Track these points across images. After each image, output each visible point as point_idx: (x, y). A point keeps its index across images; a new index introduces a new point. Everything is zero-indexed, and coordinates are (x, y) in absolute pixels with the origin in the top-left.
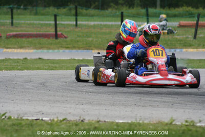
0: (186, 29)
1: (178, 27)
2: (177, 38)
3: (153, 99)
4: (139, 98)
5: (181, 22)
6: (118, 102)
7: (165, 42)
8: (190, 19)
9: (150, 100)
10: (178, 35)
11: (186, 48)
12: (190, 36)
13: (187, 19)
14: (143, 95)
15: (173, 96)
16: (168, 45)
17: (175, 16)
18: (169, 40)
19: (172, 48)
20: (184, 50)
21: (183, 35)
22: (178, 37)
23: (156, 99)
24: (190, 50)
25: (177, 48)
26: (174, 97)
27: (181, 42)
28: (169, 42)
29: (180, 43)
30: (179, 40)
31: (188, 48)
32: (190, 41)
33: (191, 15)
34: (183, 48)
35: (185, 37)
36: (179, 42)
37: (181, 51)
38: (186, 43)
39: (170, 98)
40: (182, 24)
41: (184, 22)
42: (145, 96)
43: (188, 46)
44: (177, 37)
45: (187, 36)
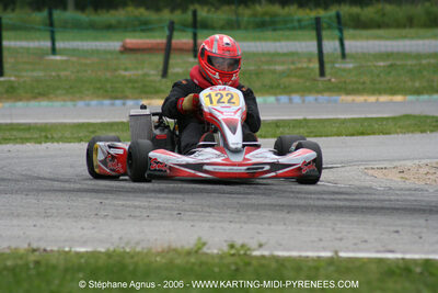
0: (139, 56)
1: (121, 52)
2: (124, 77)
4: (99, 201)
5: (128, 40)
6: (54, 211)
7: (98, 85)
8: (143, 34)
10: (126, 69)
11: (147, 98)
12: (152, 72)
13: (137, 34)
14: (104, 196)
15: (171, 196)
16: (106, 91)
17: (109, 27)
18: (107, 80)
19: (116, 98)
21: (136, 69)
22: (127, 73)
23: (137, 203)
25: (125, 98)
27: (136, 85)
28: (109, 85)
29: (134, 88)
30: (130, 81)
31: (152, 99)
32: (155, 82)
33: (144, 26)
34: (142, 98)
35: (140, 72)
36: (130, 85)
37: (137, 104)
38: (144, 86)
40: (128, 46)
41: (133, 40)
42: (110, 196)
43: (151, 93)
44: (123, 73)
45: (145, 70)
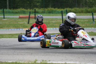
0: (23, 19)
1: (19, 18)
2: (19, 24)
3: (20, 51)
5: (20, 16)
7: (14, 26)
8: (24, 14)
9: (19, 52)
10: (20, 22)
11: (25, 28)
12: (26, 23)
13: (22, 14)
14: (15, 50)
16: (16, 27)
17: (16, 13)
18: (16, 24)
19: (18, 28)
21: (22, 22)
22: (20, 23)
23: (22, 51)
25: (20, 28)
26: (31, 50)
27: (22, 25)
28: (16, 25)
32: (26, 25)
33: (24, 13)
34: (23, 28)
36: (21, 25)
37: (23, 30)
38: (24, 26)
39: (29, 51)
40: (20, 17)
41: (21, 16)
43: (26, 27)
44: (19, 23)
45: (24, 22)
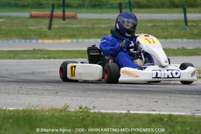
0: (38, 20)
1: (30, 18)
2: (31, 29)
3: (34, 87)
4: (19, 86)
5: (33, 12)
7: (19, 33)
8: (40, 10)
9: (30, 88)
10: (32, 26)
11: (42, 39)
12: (44, 27)
13: (37, 10)
14: (22, 84)
16: (23, 36)
17: (24, 6)
18: (23, 31)
19: (27, 39)
20: (40, 41)
21: (37, 25)
23: (37, 88)
24: (47, 41)
25: (32, 39)
27: (36, 33)
28: (24, 33)
29: (35, 34)
31: (44, 39)
32: (45, 32)
33: (40, 6)
34: (39, 39)
35: (39, 27)
36: (34, 33)
37: (37, 42)
38: (41, 33)
39: (51, 87)
40: (33, 15)
41: (35, 12)
42: (24, 84)
43: (44, 37)
44: (30, 27)
45: (41, 26)
